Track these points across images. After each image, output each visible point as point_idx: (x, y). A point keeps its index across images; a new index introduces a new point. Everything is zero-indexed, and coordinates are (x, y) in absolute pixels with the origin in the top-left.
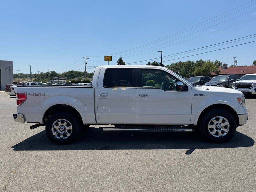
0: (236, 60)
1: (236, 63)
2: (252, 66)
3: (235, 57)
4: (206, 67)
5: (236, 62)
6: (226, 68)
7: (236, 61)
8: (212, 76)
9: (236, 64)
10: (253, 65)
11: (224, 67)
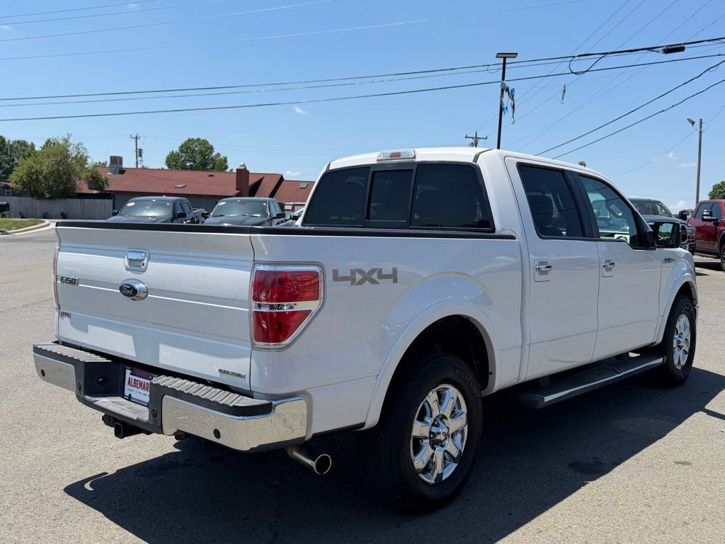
0: (138, 148)
1: (141, 156)
2: (163, 169)
3: (136, 138)
4: (58, 163)
5: (139, 153)
6: (122, 171)
7: (141, 151)
8: (81, 194)
9: (139, 158)
10: (166, 167)
11: (115, 166)
